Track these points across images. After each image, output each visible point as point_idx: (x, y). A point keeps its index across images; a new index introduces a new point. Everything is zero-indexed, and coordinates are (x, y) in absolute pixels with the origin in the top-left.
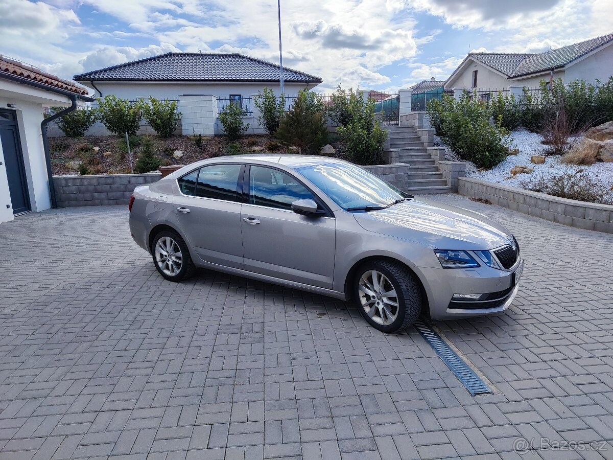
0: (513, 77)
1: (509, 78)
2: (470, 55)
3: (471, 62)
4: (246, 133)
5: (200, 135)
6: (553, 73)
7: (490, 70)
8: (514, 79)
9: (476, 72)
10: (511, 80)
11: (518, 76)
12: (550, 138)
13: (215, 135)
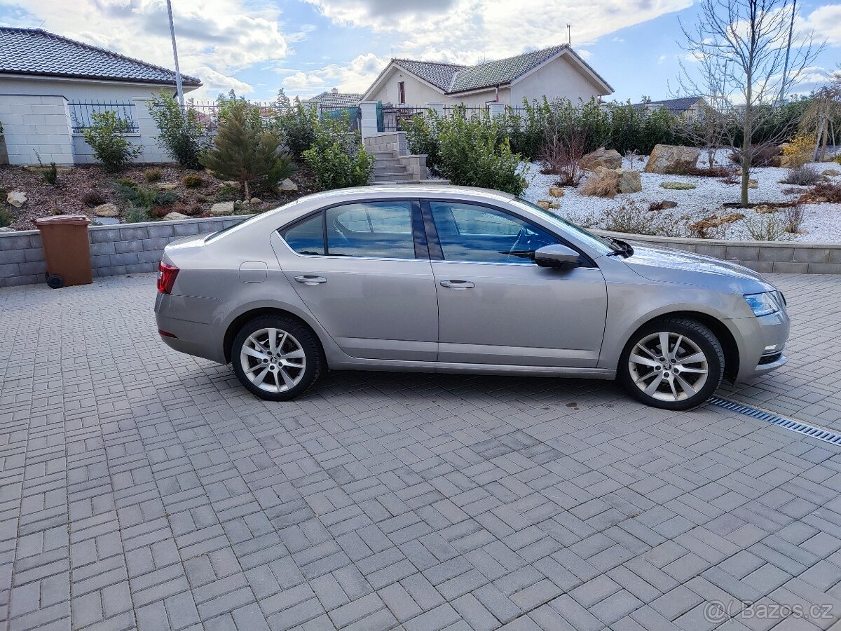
0: (452, 93)
1: (448, 94)
2: (393, 61)
3: (395, 70)
4: (136, 161)
5: (53, 165)
6: (498, 91)
7: (420, 82)
8: (454, 95)
9: (402, 85)
10: (449, 96)
11: (456, 93)
12: (549, 167)
13: (77, 165)
